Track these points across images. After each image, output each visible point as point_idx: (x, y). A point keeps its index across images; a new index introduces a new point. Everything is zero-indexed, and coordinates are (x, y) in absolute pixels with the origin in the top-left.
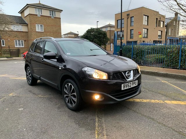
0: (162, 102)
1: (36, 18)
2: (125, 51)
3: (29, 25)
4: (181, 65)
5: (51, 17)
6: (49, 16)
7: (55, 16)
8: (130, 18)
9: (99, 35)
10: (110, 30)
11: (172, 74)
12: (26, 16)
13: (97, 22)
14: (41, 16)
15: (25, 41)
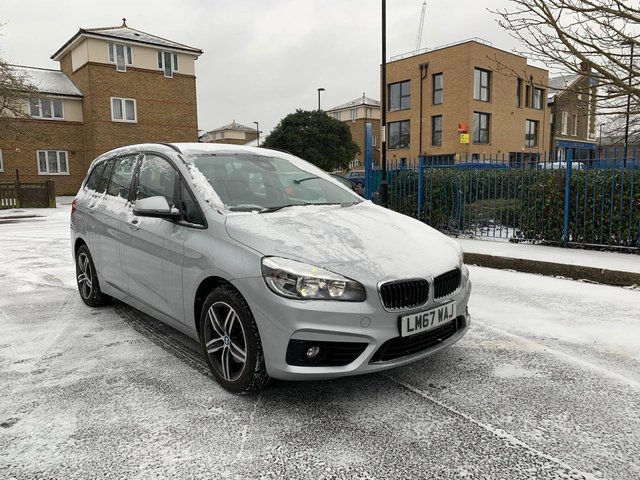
1: (112, 76)
2: (398, 189)
3: (87, 100)
5: (162, 73)
6: (157, 68)
7: (176, 69)
8: (430, 77)
10: (365, 119)
12: (77, 71)
13: (319, 90)
14: (128, 68)
15: (73, 153)
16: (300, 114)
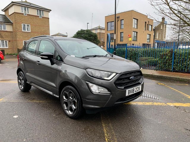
0: (164, 104)
1: (22, 17)
2: (119, 54)
3: (14, 24)
4: (174, 68)
5: (38, 17)
6: (37, 15)
7: (43, 15)
8: (120, 21)
9: (89, 38)
10: (100, 33)
12: (11, 15)
13: (87, 23)
14: (28, 15)
16: (82, 31)
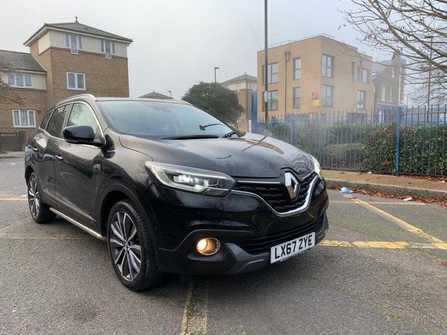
0: (346, 244)
1: (68, 57)
3: (50, 74)
4: (399, 166)
5: (104, 55)
6: (100, 52)
7: (114, 52)
8: (292, 60)
9: (218, 100)
10: (247, 90)
11: (378, 186)
12: (43, 53)
13: (216, 68)
14: (79, 52)
15: (39, 112)
16: (202, 85)
